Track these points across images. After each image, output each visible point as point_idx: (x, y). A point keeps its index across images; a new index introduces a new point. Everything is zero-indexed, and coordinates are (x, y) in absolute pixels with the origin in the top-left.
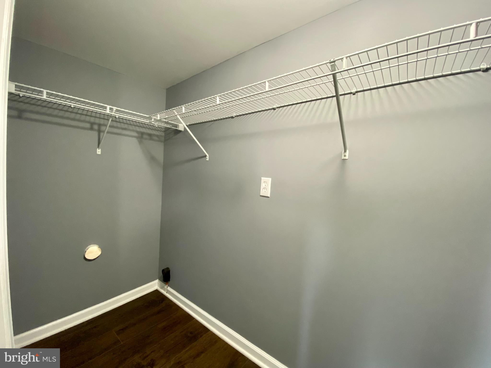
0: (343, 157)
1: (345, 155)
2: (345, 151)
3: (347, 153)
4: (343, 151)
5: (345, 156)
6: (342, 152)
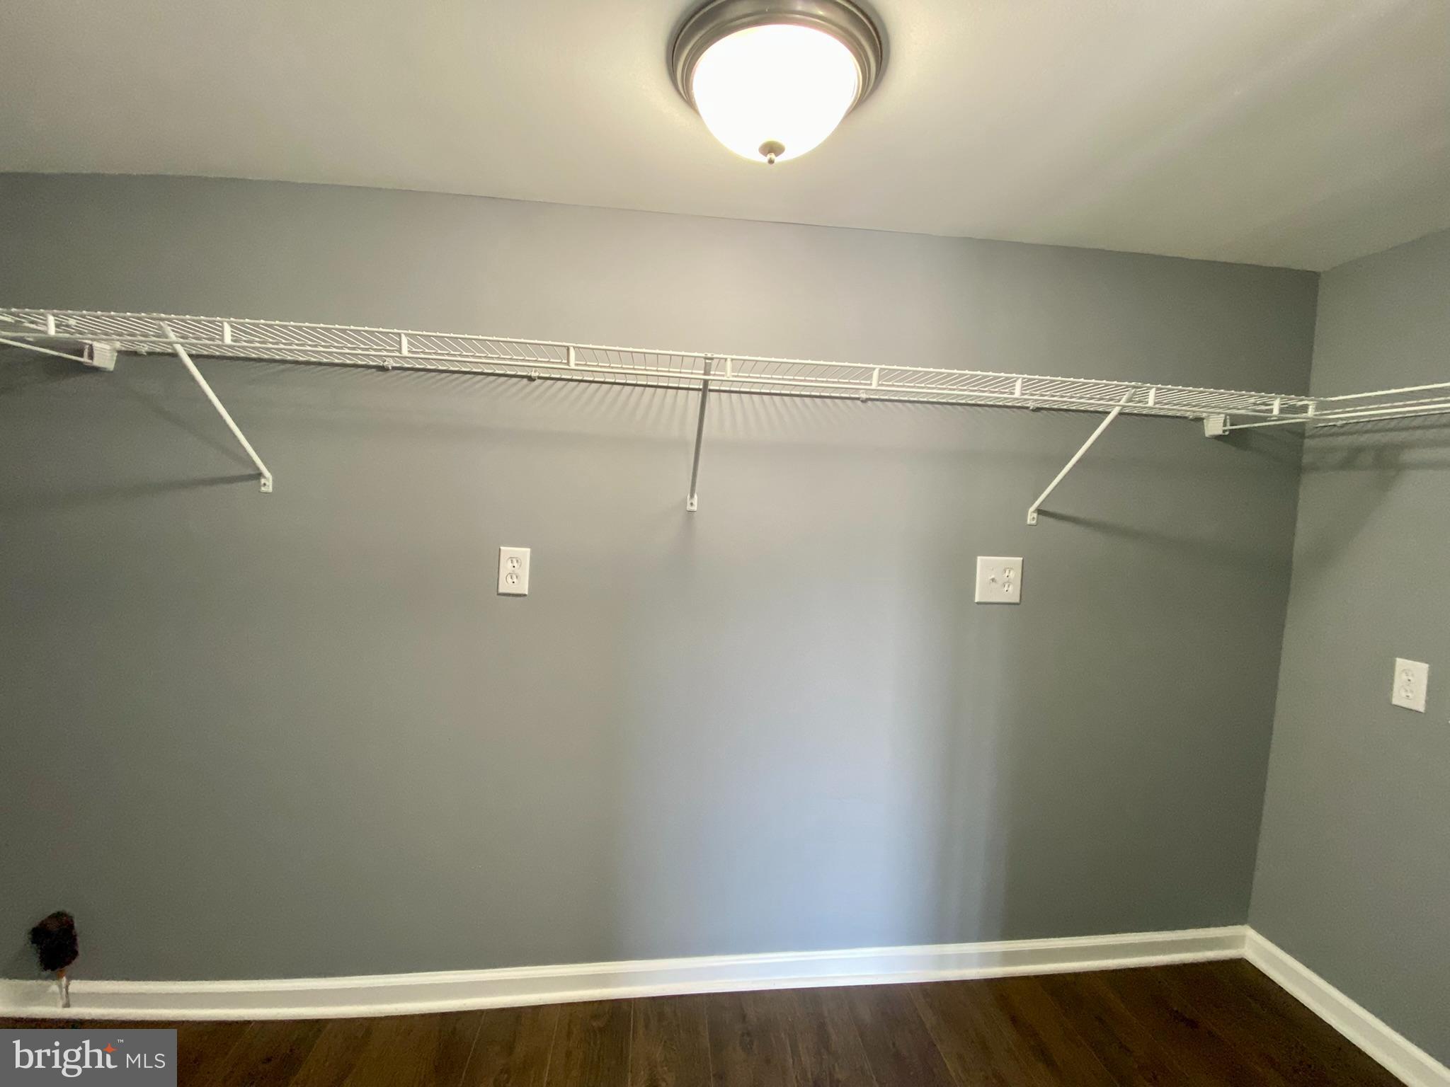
0: (689, 508)
2: (692, 496)
3: (695, 499)
5: (692, 504)
6: (688, 497)
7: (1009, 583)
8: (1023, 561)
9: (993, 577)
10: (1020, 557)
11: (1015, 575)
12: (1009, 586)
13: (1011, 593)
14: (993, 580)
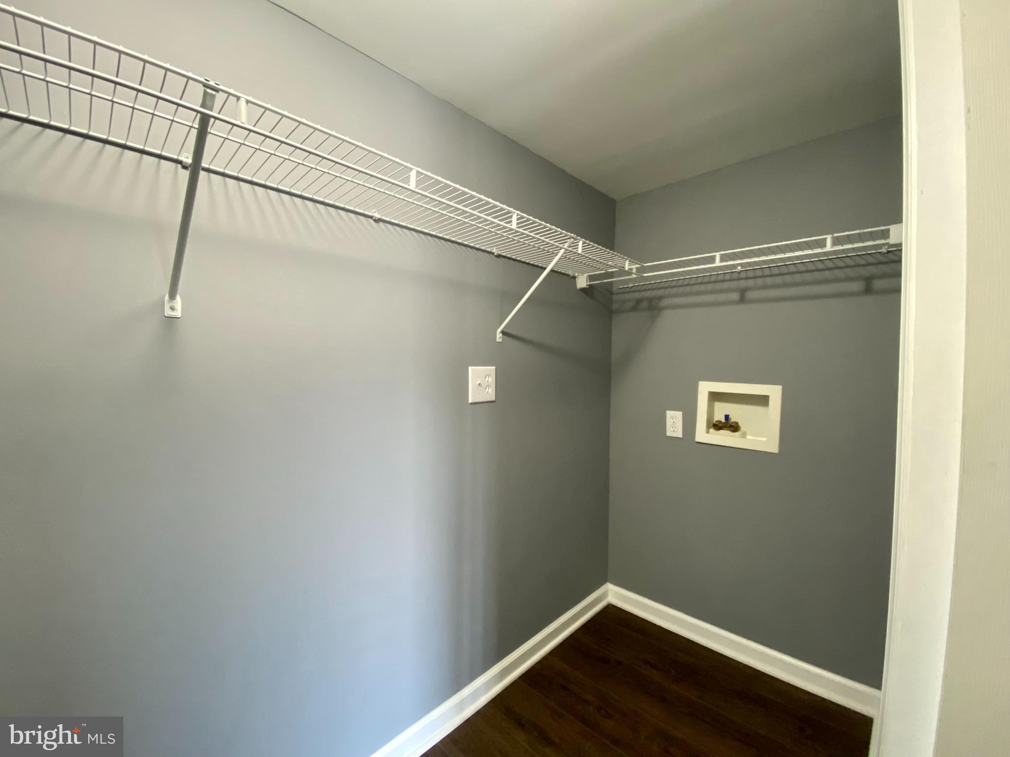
0: (168, 312)
1: (174, 306)
2: (172, 297)
3: (178, 302)
4: (167, 297)
5: (172, 309)
6: (164, 298)
7: (488, 386)
8: (496, 369)
9: (480, 382)
10: (494, 366)
11: (491, 380)
12: (489, 389)
13: (489, 394)
14: (479, 384)
